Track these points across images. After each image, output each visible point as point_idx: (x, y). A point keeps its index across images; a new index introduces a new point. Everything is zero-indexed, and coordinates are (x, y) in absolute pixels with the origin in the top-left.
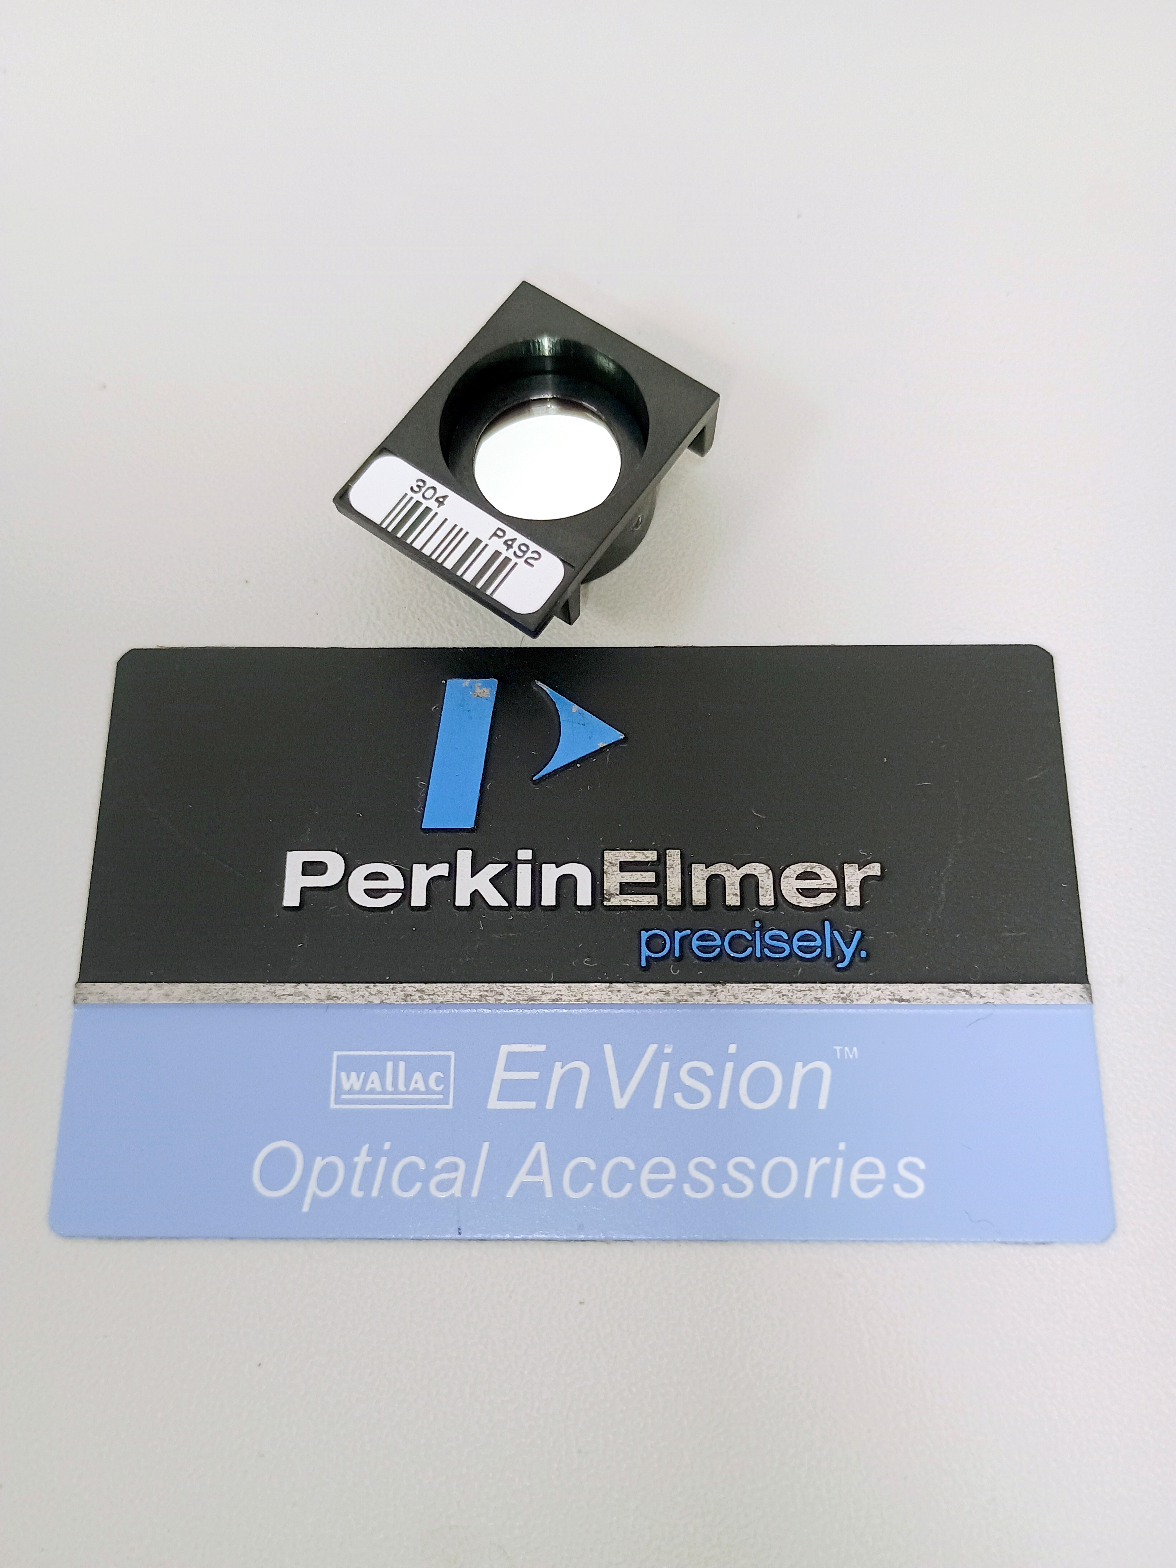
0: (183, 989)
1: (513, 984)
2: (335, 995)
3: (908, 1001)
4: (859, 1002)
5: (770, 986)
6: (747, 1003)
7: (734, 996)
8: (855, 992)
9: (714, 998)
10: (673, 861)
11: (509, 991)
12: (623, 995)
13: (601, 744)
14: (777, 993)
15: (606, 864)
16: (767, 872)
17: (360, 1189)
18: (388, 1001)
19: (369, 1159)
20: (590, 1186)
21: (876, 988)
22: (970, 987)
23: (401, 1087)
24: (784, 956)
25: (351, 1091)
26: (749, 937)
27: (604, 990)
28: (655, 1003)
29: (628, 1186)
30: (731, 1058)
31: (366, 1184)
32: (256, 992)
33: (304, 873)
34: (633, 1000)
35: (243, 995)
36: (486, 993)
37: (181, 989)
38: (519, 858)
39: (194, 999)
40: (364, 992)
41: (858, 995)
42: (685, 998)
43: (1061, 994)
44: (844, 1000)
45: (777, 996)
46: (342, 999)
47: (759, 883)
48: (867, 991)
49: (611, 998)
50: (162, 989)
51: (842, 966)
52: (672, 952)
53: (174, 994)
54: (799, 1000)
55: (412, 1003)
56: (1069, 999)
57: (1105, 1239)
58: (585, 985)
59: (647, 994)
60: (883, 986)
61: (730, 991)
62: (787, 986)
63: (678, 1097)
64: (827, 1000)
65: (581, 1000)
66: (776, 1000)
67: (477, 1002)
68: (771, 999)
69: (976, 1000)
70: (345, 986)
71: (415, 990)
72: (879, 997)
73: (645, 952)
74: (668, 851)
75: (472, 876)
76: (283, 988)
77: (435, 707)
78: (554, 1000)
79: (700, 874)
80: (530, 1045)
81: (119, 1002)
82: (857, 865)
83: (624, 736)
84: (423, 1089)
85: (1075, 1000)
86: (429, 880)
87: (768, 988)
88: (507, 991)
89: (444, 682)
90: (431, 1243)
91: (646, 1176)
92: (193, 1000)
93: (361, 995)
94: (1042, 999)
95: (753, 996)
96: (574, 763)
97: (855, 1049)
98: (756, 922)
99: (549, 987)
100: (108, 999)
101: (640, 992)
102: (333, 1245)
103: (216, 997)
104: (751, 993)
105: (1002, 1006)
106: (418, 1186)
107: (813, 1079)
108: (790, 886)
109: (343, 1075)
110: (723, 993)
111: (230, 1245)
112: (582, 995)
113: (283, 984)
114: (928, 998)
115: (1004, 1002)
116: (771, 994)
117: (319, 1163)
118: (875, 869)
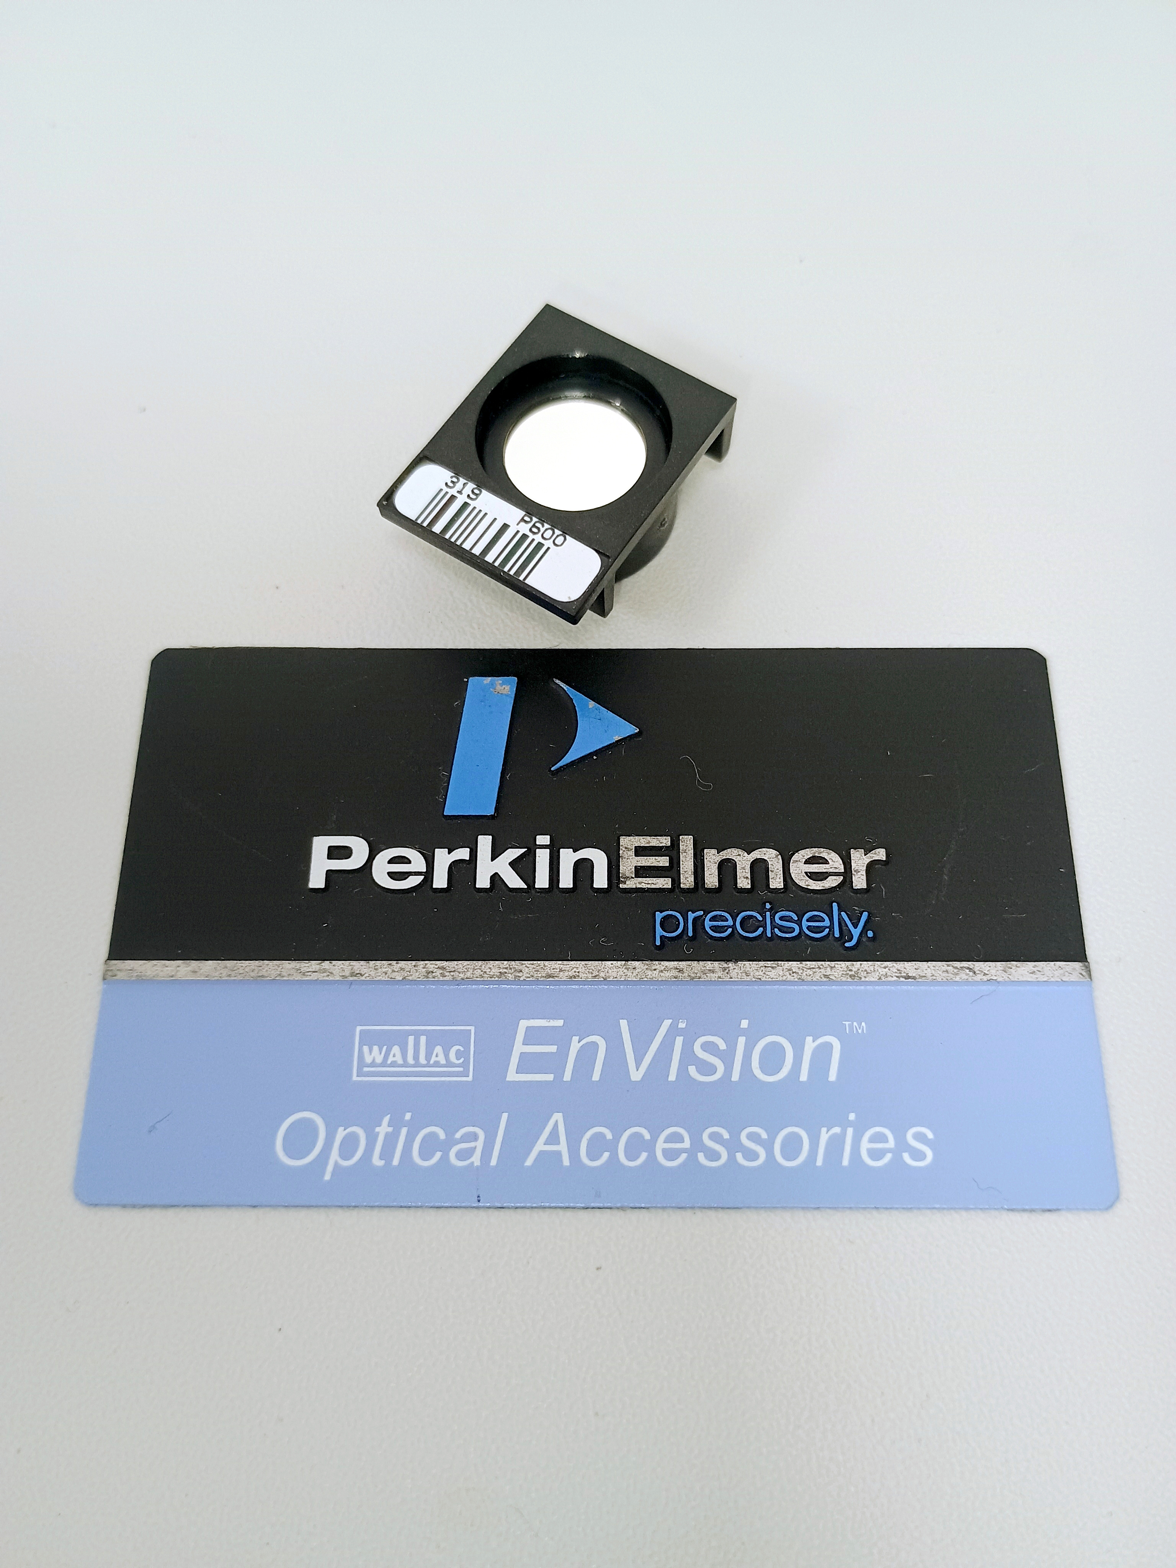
0: (210, 966)
1: (532, 962)
2: (358, 972)
3: (914, 978)
4: (867, 979)
5: (781, 964)
6: (759, 980)
7: (746, 973)
8: (863, 969)
9: (726, 975)
10: (686, 846)
11: (528, 968)
12: (638, 972)
13: (617, 737)
14: (787, 970)
15: (622, 849)
16: (777, 856)
17: (381, 1158)
18: (410, 978)
19: (390, 1129)
20: (606, 1155)
21: (883, 966)
22: (974, 965)
23: (422, 1060)
24: (794, 935)
25: (373, 1064)
26: (761, 919)
27: (619, 968)
28: (670, 980)
29: (644, 1156)
30: (743, 1032)
31: (387, 1153)
32: (282, 969)
33: (330, 857)
34: (648, 977)
35: (269, 972)
36: (505, 970)
37: (208, 967)
38: (537, 843)
39: (221, 975)
40: (387, 969)
41: (865, 972)
42: (698, 975)
43: (1061, 971)
44: (853, 977)
45: (787, 973)
46: (365, 976)
47: (770, 867)
48: (874, 968)
49: (627, 975)
50: (190, 966)
51: (850, 945)
52: (685, 932)
53: (202, 971)
54: (808, 977)
55: (433, 979)
56: (1068, 976)
57: (1109, 1207)
58: (602, 963)
59: (662, 971)
60: (890, 964)
61: (742, 968)
62: (797, 964)
63: (692, 1070)
64: (835, 977)
65: (597, 977)
66: (786, 977)
67: (497, 979)
68: (782, 976)
69: (979, 977)
70: (368, 963)
71: (437, 967)
72: (886, 974)
73: (659, 932)
74: (681, 837)
75: (492, 861)
76: (307, 965)
77: (456, 703)
78: (571, 977)
79: (712, 858)
80: (548, 1020)
81: (148, 978)
82: (863, 850)
83: (638, 730)
84: (443, 1062)
85: (1075, 977)
86: (451, 864)
87: (778, 966)
88: (526, 968)
89: (466, 680)
90: (451, 1211)
91: (661, 1145)
92: (220, 977)
93: (384, 972)
94: (1043, 976)
95: (764, 973)
96: (591, 755)
97: (863, 1024)
98: (767, 904)
99: (566, 965)
100: (137, 976)
101: (655, 970)
102: (355, 1213)
103: (243, 973)
104: (762, 970)
105: (1005, 983)
106: (438, 1155)
107: (823, 1054)
108: (799, 869)
109: (366, 1049)
110: (735, 970)
111: (253, 1214)
112: (598, 972)
113: (308, 962)
114: (933, 976)
115: (1007, 979)
116: (781, 971)
117: (341, 1133)
118: (880, 854)
